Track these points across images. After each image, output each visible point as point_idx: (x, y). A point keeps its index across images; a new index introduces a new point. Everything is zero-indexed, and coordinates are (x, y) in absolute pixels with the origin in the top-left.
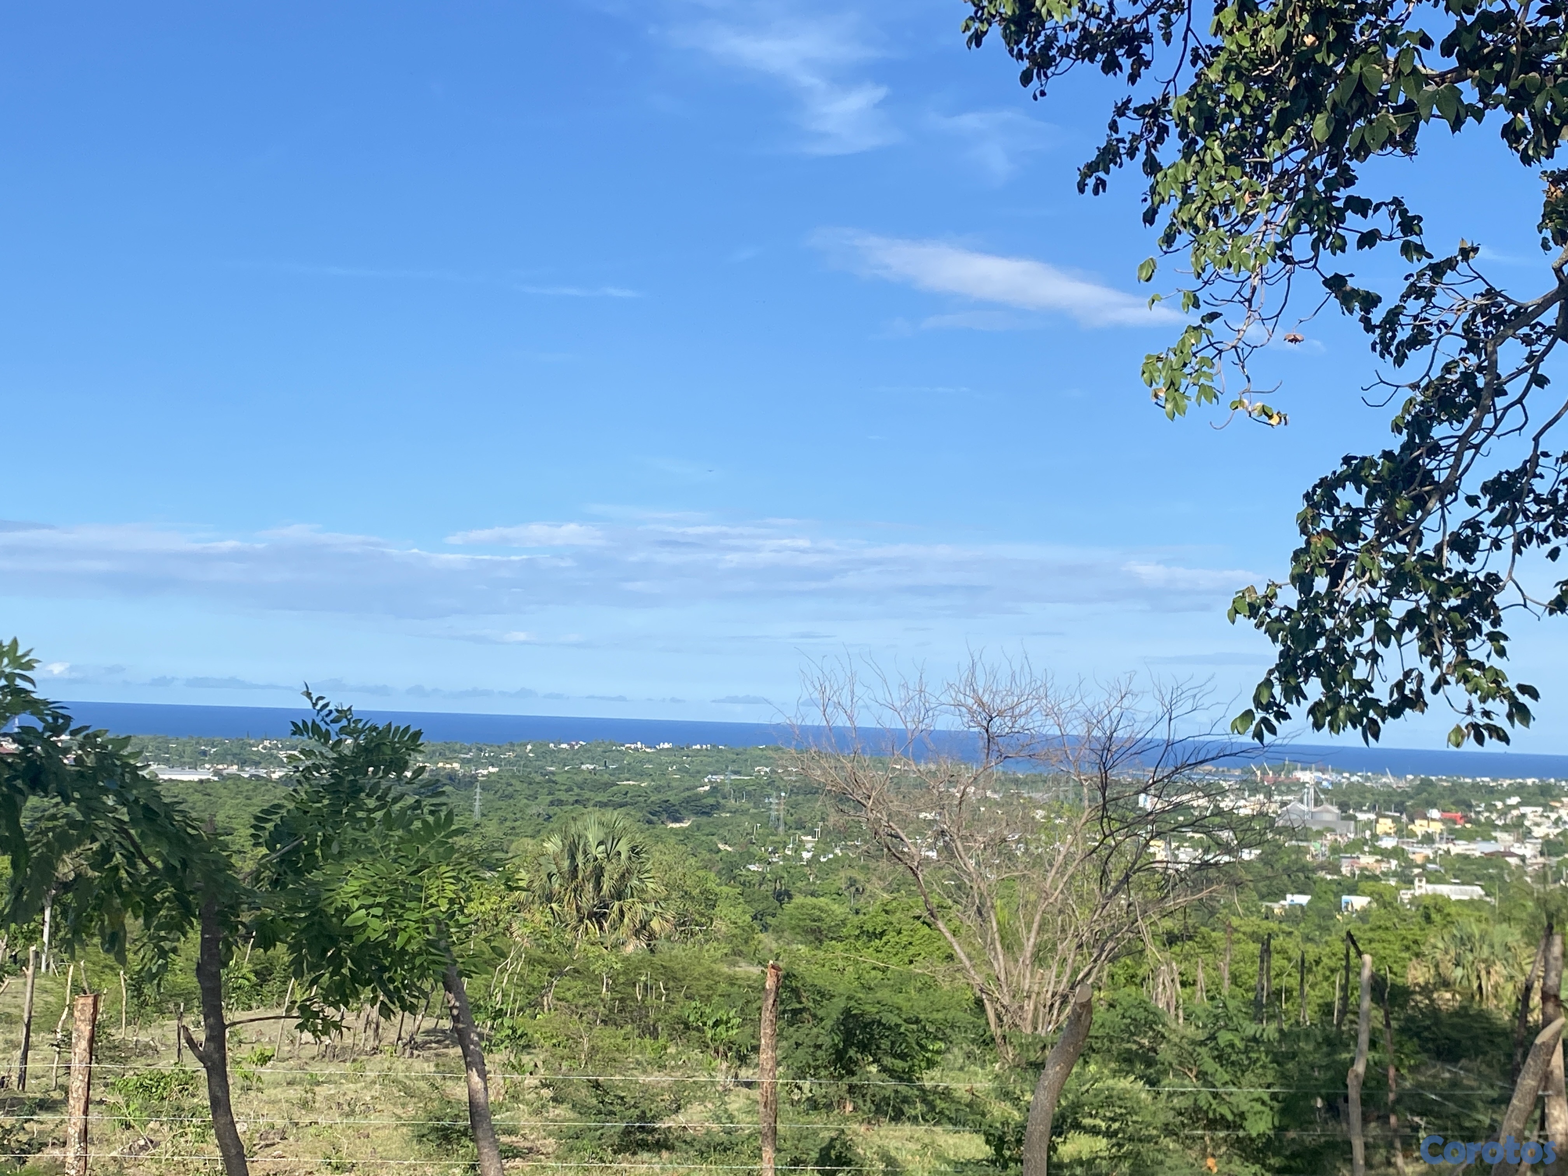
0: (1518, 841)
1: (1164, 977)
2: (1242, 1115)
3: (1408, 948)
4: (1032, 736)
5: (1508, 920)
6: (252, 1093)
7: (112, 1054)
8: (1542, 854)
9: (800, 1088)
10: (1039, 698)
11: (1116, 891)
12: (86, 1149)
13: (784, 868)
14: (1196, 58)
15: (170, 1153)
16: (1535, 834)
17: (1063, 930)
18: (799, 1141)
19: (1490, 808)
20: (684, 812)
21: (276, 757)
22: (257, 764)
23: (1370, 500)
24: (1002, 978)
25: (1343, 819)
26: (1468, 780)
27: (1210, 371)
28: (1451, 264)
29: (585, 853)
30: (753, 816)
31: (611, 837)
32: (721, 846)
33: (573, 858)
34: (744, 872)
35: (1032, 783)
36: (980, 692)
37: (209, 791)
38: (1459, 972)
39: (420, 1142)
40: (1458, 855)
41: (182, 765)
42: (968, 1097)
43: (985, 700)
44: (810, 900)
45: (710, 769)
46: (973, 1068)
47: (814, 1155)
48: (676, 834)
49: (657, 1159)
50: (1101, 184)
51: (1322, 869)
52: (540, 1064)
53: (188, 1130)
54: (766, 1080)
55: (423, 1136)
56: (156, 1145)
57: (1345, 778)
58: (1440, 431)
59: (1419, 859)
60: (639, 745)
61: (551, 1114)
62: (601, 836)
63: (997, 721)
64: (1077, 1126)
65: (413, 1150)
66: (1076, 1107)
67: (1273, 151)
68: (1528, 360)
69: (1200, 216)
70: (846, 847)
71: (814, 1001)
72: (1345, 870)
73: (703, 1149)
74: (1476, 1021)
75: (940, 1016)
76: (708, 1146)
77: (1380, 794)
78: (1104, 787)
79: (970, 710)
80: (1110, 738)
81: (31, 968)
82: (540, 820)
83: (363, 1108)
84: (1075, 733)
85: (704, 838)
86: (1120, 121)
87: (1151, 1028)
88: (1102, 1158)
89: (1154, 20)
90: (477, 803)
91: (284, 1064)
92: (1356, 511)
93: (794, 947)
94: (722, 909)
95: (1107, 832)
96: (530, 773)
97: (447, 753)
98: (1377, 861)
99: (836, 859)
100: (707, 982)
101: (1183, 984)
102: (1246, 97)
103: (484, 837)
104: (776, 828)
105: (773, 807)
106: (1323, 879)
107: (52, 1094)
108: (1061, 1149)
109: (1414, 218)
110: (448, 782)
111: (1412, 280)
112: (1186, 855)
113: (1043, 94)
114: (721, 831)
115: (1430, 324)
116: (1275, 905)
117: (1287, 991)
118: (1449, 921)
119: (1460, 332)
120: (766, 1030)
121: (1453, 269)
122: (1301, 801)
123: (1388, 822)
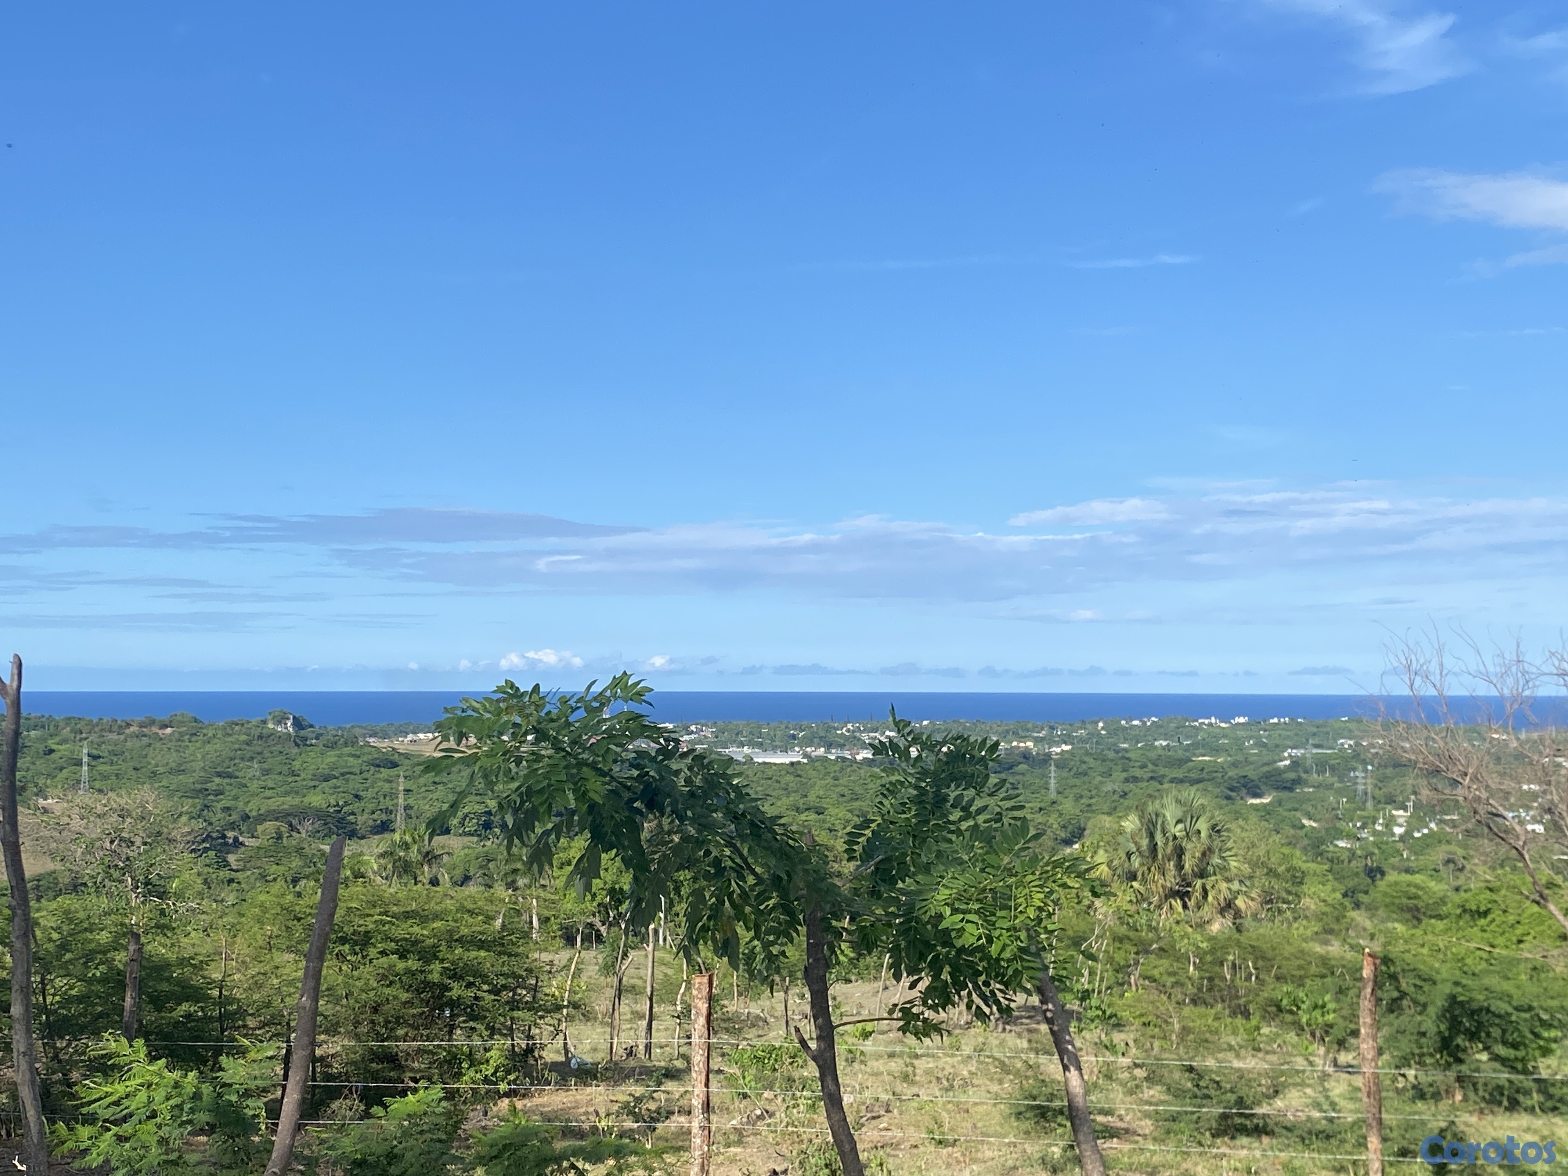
6: (856, 1065)
7: (726, 1025)
9: (1404, 1076)
12: (708, 1120)
13: (1374, 843)
15: (784, 1124)
18: (1406, 1131)
20: (1263, 788)
21: (859, 739)
22: (842, 746)
29: (1164, 832)
30: (1338, 791)
31: (1189, 816)
32: (1306, 822)
33: (1152, 836)
34: (1331, 848)
37: (799, 772)
39: (1018, 1119)
41: (774, 749)
45: (1290, 743)
48: (1258, 810)
49: (1256, 1144)
52: (1131, 1043)
53: (799, 1101)
54: (1368, 1070)
55: (1020, 1113)
56: (771, 1115)
60: (1213, 720)
61: (1146, 1095)
62: (1179, 814)
65: (1012, 1127)
70: (1442, 821)
71: (1415, 986)
73: (1306, 1135)
75: (1554, 1003)
76: (1310, 1133)
81: (651, 945)
82: (1116, 797)
83: (961, 1082)
90: (1053, 781)
91: (884, 1037)
96: (1103, 750)
97: (1020, 732)
99: (1432, 833)
100: (1298, 962)
103: (1061, 815)
104: (1364, 803)
107: (675, 1062)
110: (1022, 760)
114: (1304, 806)
120: (1366, 1019)
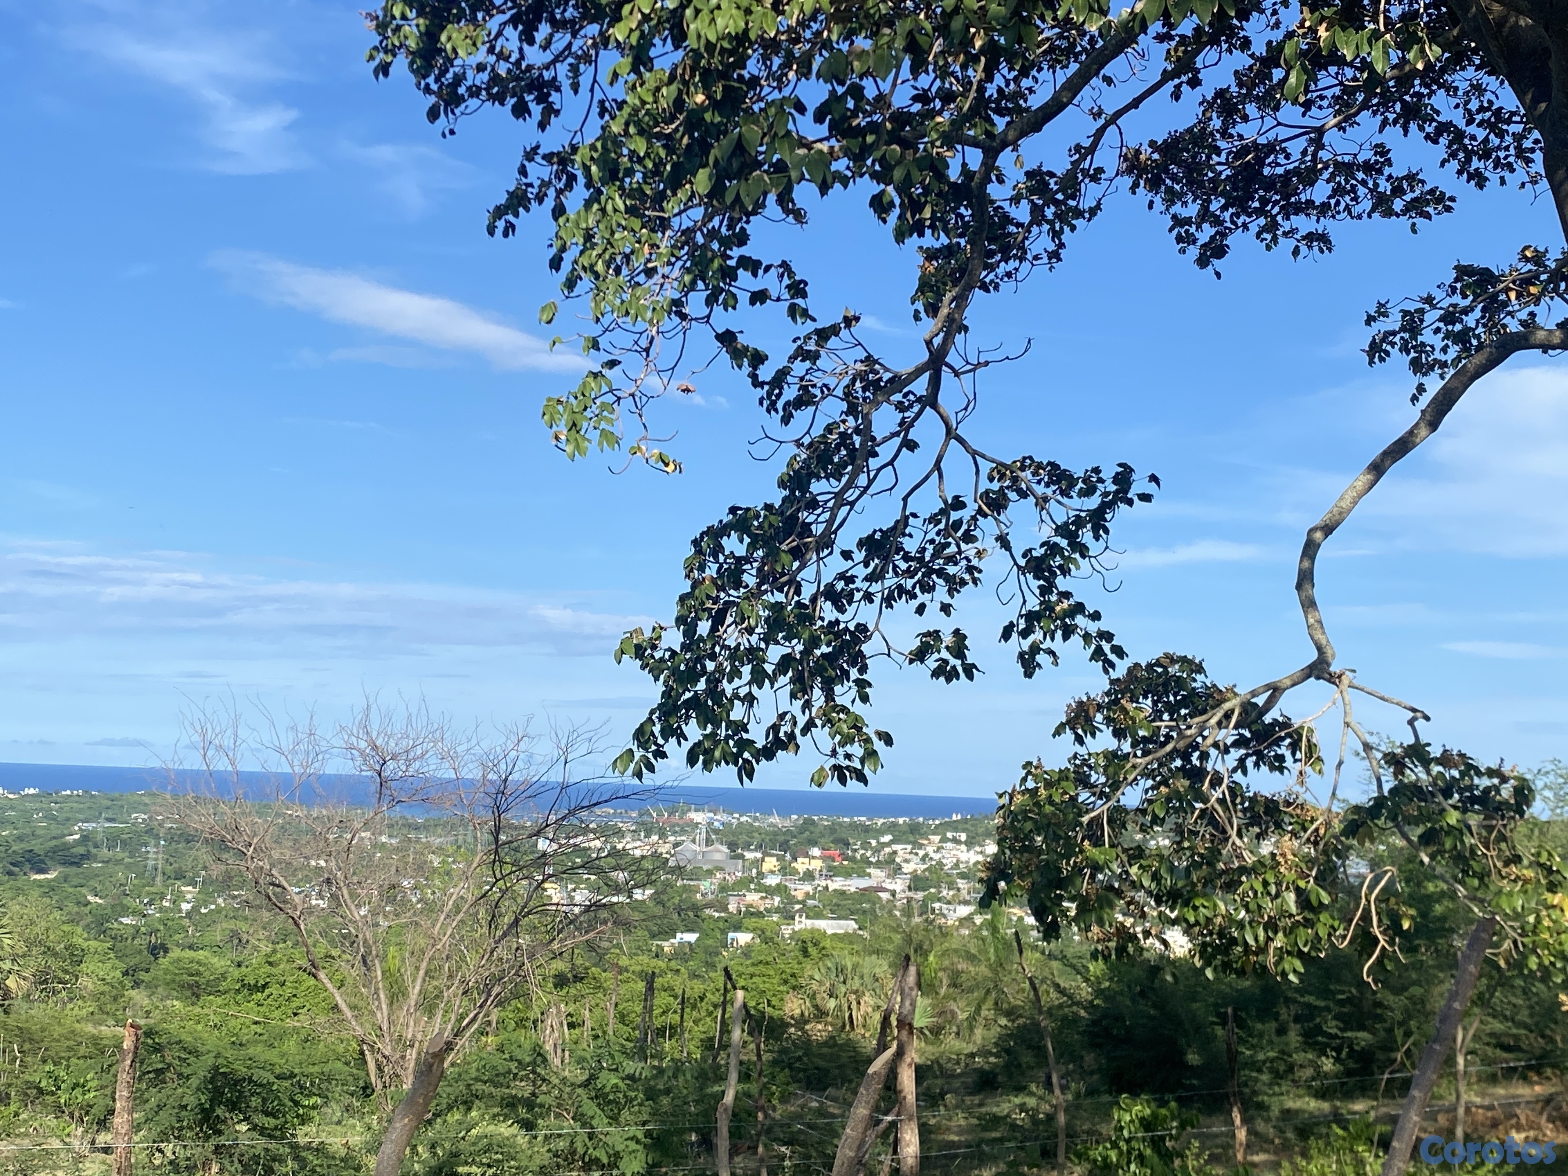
0: (888, 877)
1: (552, 1020)
2: (617, 1155)
3: (786, 982)
4: (427, 780)
5: (878, 952)
8: (910, 888)
9: (161, 1151)
10: (435, 742)
11: (505, 935)
13: (160, 920)
14: (603, 111)
16: (904, 870)
17: (450, 977)
19: (866, 845)
20: (49, 862)
23: (752, 547)
24: (385, 1027)
25: (732, 858)
26: (847, 820)
27: (610, 416)
28: (834, 330)
30: (129, 867)
32: (91, 898)
34: (116, 925)
35: (429, 827)
36: (374, 735)
38: (832, 1004)
40: (835, 890)
42: (343, 1152)
43: (378, 743)
44: (189, 954)
45: (81, 816)
46: (352, 1121)
48: (40, 886)
50: (510, 228)
51: (710, 907)
54: (121, 1145)
57: (734, 819)
58: (817, 487)
59: (800, 895)
63: (391, 765)
66: (454, 1156)
67: (671, 206)
68: (900, 425)
69: (600, 262)
70: (230, 897)
71: (180, 1058)
72: (732, 908)
74: (843, 1051)
75: (316, 1069)
77: (767, 833)
78: (497, 831)
79: (362, 753)
80: (506, 780)
84: (470, 776)
85: (72, 890)
86: (530, 166)
87: (532, 1070)
89: (562, 69)
92: (739, 559)
94: (89, 965)
95: (499, 876)
98: (762, 898)
99: (219, 909)
100: (68, 1043)
101: (571, 1026)
102: (647, 155)
104: (153, 879)
105: (151, 856)
106: (711, 917)
109: (802, 281)
111: (799, 343)
112: (582, 896)
113: (452, 132)
114: (90, 882)
115: (814, 386)
116: (665, 944)
117: (671, 1027)
118: (824, 954)
119: (841, 395)
120: (122, 1092)
121: (837, 335)
122: (694, 841)
123: (773, 860)
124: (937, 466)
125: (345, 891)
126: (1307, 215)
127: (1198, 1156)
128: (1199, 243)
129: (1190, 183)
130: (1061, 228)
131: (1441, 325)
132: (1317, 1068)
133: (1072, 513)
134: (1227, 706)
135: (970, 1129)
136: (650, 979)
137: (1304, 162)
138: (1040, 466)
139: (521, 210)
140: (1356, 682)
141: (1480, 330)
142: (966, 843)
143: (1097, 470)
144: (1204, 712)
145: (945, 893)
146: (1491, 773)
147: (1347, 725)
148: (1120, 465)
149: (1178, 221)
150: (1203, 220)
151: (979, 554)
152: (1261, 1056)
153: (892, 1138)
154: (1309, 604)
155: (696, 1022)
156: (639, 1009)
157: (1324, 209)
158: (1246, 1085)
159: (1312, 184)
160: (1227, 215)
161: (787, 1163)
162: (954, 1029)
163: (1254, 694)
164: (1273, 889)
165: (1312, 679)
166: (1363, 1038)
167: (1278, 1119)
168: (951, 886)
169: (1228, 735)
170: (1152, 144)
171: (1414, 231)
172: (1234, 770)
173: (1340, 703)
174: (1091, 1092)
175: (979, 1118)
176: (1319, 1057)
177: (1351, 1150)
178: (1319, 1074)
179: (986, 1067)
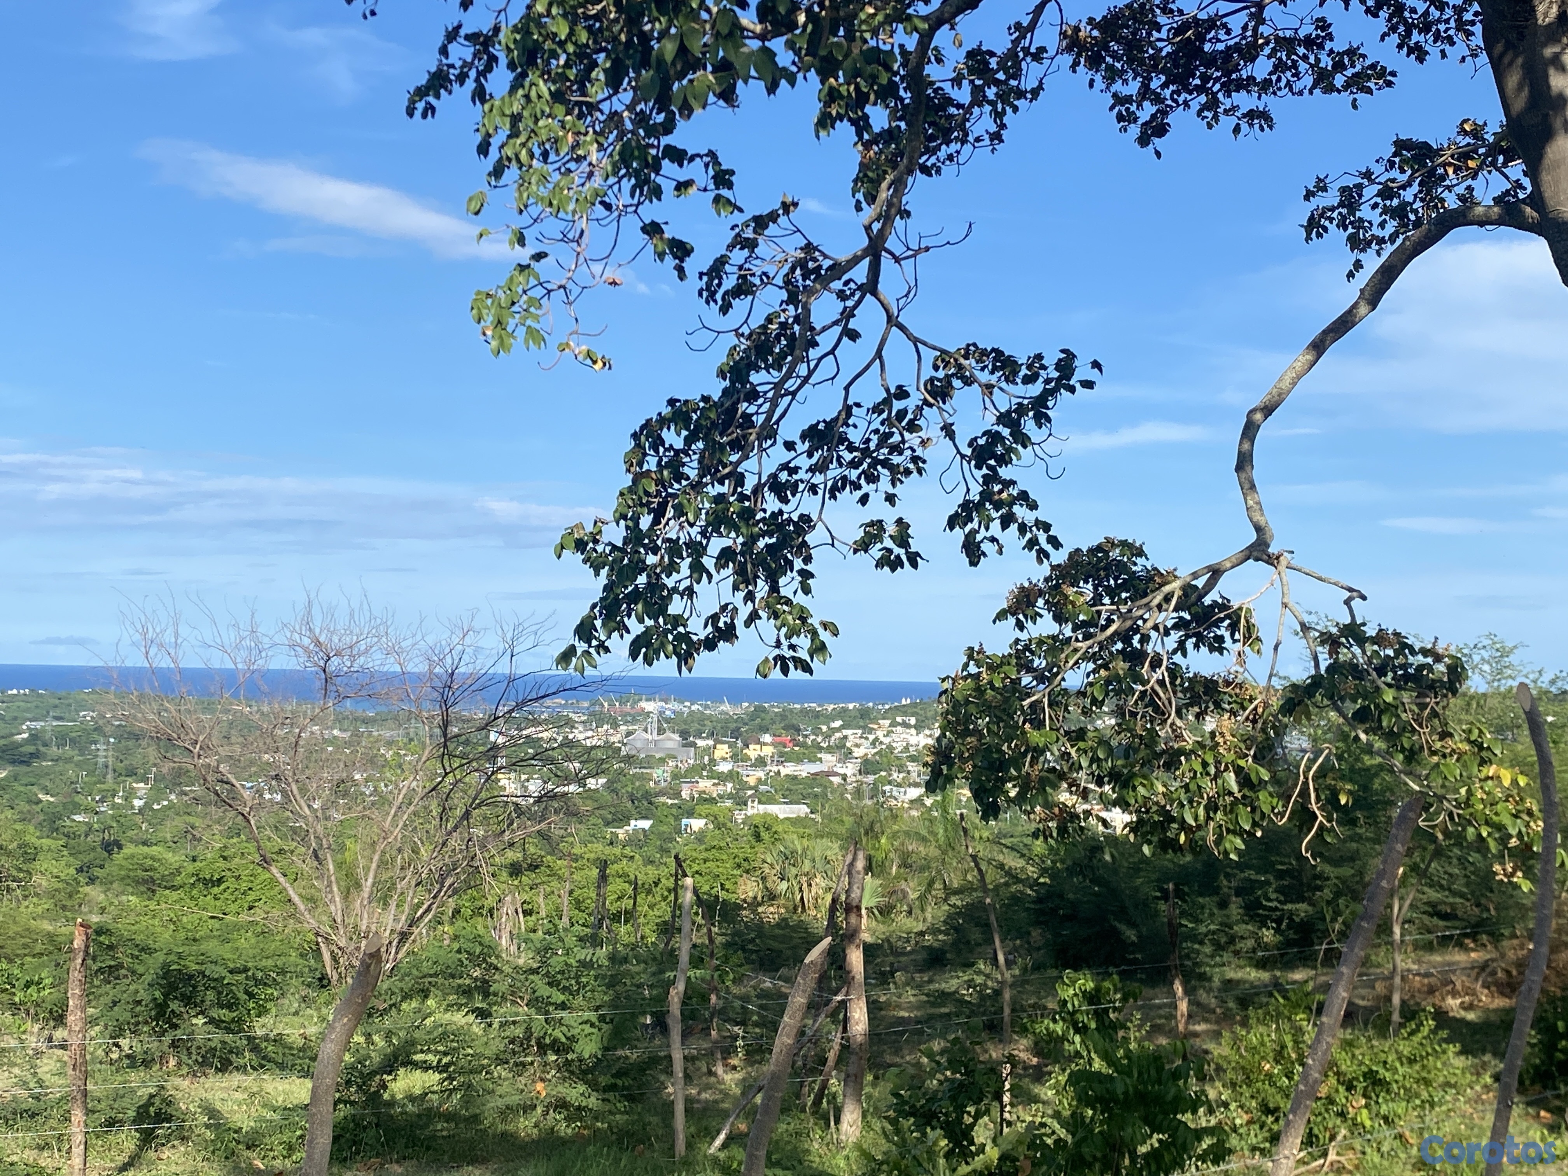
0: (839, 761)
1: (508, 908)
2: (572, 1039)
3: (739, 866)
4: (373, 675)
5: (829, 835)
8: (860, 772)
9: (117, 1045)
10: (379, 637)
11: (456, 827)
13: (113, 817)
16: (855, 755)
17: (403, 869)
18: (114, 1100)
19: (817, 731)
23: (688, 441)
24: (339, 920)
25: (684, 746)
26: (797, 706)
27: (539, 312)
28: (773, 217)
30: (78, 765)
32: (42, 797)
34: (68, 823)
35: (379, 720)
36: (317, 631)
38: (784, 886)
40: (787, 776)
42: (301, 1042)
43: (322, 639)
44: (146, 849)
45: (29, 715)
46: (309, 1011)
47: (131, 1113)
50: (430, 110)
51: (664, 795)
54: (75, 1041)
57: (685, 708)
58: (757, 377)
59: (752, 781)
63: (335, 661)
64: (409, 1063)
66: (410, 1045)
67: (597, 91)
68: (840, 314)
69: (524, 151)
70: (182, 793)
71: (132, 955)
72: (685, 794)
73: (10, 1116)
74: (796, 932)
75: (270, 963)
76: (15, 1113)
77: (718, 721)
78: (445, 725)
79: (306, 649)
80: (452, 675)
84: (416, 670)
85: (22, 789)
86: (451, 47)
87: (484, 960)
88: (433, 1092)
92: (677, 452)
93: (124, 898)
94: (44, 864)
95: (448, 769)
98: (714, 785)
99: (171, 805)
100: (23, 940)
101: (526, 913)
102: (570, 37)
104: (104, 776)
105: (101, 753)
106: (663, 804)
108: (392, 1086)
109: (728, 172)
111: (737, 230)
112: (534, 786)
113: (373, 13)
114: (42, 781)
115: (753, 275)
116: (620, 832)
117: (626, 912)
118: (776, 839)
119: (781, 284)
120: (74, 991)
121: (775, 221)
122: (646, 730)
123: (725, 747)
124: (879, 355)
125: (294, 787)
126: (1249, 92)
127: (1139, 1028)
128: (1140, 122)
129: (1130, 61)
130: (1004, 109)
131: (1379, 200)
132: (1258, 939)
133: (1015, 401)
134: (1167, 589)
135: (920, 1006)
136: (603, 865)
137: (1245, 38)
138: (984, 353)
139: (442, 91)
140: (1294, 563)
141: (1418, 205)
142: (915, 727)
143: (1039, 357)
144: (1146, 595)
145: (895, 775)
146: (1425, 652)
147: (1285, 605)
148: (1062, 351)
149: (1119, 100)
150: (1144, 98)
151: (924, 443)
152: (1203, 929)
153: (841, 1016)
154: (1249, 487)
155: (651, 907)
156: (593, 895)
157: (1265, 86)
158: (1188, 956)
159: (1253, 60)
160: (1167, 93)
161: (740, 1042)
162: (905, 908)
163: (1195, 575)
164: (1212, 770)
165: (1251, 561)
166: (1302, 909)
167: (1219, 990)
168: (901, 769)
169: (1168, 617)
170: (1091, 21)
171: (1355, 107)
172: (1175, 652)
173: (1278, 584)
174: (1038, 967)
175: (927, 995)
176: (1260, 928)
177: (1289, 1019)
178: (1260, 944)
179: (936, 944)
